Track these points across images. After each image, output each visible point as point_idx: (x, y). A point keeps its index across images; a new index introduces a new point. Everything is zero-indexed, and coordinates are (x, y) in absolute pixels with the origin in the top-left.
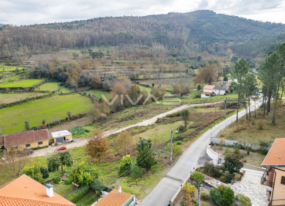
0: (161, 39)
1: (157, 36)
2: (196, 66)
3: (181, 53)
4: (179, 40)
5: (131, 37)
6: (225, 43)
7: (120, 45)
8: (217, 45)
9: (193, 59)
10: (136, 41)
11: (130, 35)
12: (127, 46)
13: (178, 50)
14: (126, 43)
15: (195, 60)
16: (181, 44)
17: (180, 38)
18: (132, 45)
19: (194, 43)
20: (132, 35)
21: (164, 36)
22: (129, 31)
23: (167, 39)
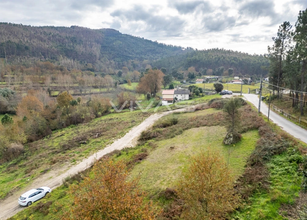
0: (69, 53)
1: (62, 49)
2: (119, 81)
3: (97, 69)
4: (91, 55)
5: (27, 48)
6: (140, 60)
7: (9, 58)
8: (132, 62)
9: (112, 75)
10: (33, 54)
11: (24, 45)
12: (20, 59)
13: (92, 66)
14: (18, 54)
15: (115, 75)
16: (94, 60)
17: (92, 53)
18: (28, 58)
19: (109, 60)
20: (27, 45)
21: (72, 50)
22: (22, 40)
23: (76, 53)
